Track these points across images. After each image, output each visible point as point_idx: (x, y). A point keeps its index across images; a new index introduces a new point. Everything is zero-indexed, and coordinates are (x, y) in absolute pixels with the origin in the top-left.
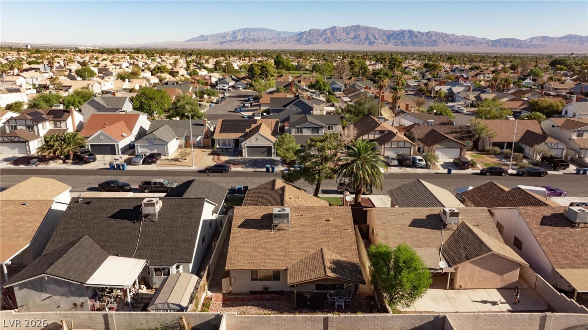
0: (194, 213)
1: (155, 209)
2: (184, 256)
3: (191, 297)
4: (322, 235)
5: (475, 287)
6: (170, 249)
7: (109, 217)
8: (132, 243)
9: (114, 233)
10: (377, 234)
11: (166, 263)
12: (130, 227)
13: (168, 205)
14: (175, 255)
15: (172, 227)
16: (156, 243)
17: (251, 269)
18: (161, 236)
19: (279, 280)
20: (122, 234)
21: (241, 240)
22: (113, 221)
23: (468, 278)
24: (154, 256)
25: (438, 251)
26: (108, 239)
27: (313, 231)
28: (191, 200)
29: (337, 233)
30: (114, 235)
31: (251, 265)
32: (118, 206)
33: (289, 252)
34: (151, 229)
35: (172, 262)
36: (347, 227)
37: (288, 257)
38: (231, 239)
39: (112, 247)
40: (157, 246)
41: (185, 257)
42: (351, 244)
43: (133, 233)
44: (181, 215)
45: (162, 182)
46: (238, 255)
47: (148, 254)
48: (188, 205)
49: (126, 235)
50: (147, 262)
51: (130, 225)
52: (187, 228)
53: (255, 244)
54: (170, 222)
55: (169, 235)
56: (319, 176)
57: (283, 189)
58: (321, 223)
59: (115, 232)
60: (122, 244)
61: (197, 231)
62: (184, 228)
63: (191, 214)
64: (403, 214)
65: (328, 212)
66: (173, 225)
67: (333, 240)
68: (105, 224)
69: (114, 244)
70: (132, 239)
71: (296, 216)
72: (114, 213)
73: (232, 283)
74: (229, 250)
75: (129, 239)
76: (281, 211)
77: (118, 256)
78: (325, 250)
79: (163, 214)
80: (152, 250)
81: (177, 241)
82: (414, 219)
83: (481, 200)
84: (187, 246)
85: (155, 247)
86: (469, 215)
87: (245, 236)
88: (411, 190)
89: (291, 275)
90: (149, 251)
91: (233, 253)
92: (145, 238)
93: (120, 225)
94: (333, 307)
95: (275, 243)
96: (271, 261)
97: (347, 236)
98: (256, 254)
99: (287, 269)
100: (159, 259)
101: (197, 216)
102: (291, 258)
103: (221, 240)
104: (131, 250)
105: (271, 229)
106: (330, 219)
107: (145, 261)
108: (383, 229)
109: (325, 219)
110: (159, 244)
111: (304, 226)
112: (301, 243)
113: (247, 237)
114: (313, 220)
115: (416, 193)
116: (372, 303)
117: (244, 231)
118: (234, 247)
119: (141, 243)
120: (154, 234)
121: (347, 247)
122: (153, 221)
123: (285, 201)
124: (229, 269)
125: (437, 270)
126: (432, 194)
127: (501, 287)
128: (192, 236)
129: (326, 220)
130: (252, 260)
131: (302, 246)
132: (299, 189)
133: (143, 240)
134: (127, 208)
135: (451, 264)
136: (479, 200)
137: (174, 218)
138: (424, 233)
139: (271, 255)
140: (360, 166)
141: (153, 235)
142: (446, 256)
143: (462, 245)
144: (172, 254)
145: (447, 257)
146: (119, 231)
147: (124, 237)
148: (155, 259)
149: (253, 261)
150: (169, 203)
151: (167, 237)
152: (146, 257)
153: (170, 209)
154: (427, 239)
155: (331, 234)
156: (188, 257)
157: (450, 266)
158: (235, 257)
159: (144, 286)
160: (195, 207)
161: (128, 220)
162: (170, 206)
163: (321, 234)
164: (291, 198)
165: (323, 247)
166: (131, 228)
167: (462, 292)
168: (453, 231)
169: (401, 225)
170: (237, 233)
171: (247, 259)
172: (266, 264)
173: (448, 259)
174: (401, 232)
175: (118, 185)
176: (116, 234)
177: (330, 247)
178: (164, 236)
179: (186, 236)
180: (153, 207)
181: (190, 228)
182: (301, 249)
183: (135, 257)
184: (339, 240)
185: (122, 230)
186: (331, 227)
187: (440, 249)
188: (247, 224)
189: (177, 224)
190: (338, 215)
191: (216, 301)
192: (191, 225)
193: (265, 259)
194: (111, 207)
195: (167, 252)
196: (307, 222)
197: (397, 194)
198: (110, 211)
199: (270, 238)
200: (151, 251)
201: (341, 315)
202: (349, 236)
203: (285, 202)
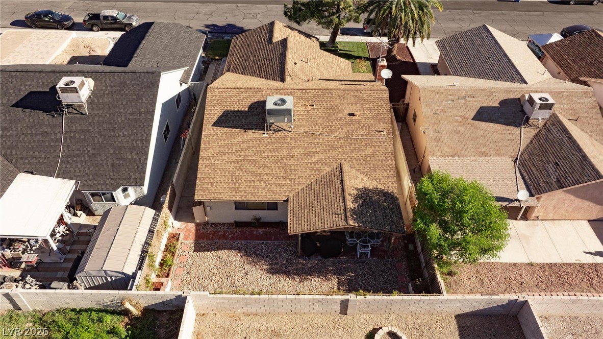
0: (144, 99)
1: (79, 97)
2: (131, 174)
3: (143, 252)
4: (343, 142)
5: (557, 218)
6: (110, 162)
7: (13, 106)
8: (52, 151)
9: (23, 134)
10: (424, 132)
11: (106, 186)
12: (47, 123)
13: (104, 84)
14: (118, 172)
15: (111, 124)
16: (88, 151)
17: (234, 199)
18: (96, 140)
19: (277, 209)
20: (36, 135)
21: (217, 148)
22: (19, 112)
23: (551, 208)
24: (87, 174)
25: (513, 164)
26: (14, 144)
27: (328, 133)
28: (138, 75)
29: (365, 137)
30: (23, 136)
31: (234, 193)
32: (25, 85)
33: (291, 170)
34: (79, 128)
35: (115, 184)
36: (381, 126)
37: (290, 180)
38: (202, 146)
39: (22, 158)
40: (90, 157)
41: (133, 177)
42: (386, 158)
43: (53, 134)
44: (124, 103)
45: (115, 15)
46: (214, 175)
47: (78, 171)
48: (135, 84)
49: (42, 137)
50: (77, 183)
51: (48, 120)
52: (134, 126)
53: (240, 156)
54: (108, 116)
55: (107, 137)
56: (339, 17)
57: (284, 42)
58: (341, 118)
59: (25, 132)
60: (37, 153)
61: (150, 131)
62: (129, 126)
63: (140, 101)
64: (465, 98)
65: (353, 98)
66: (112, 121)
67: (359, 150)
68: (8, 118)
69: (24, 153)
70: (52, 144)
71: (302, 105)
72: (19, 98)
73: (208, 213)
74: (199, 166)
75: (47, 144)
76: (279, 105)
77: (32, 173)
78: (346, 168)
79: (96, 100)
80: (84, 164)
81: (120, 149)
82: (481, 108)
83: (573, 61)
84: (135, 157)
85: (87, 159)
86: (564, 101)
87: (224, 141)
88: (473, 43)
89: (293, 214)
90: (80, 166)
91: (206, 171)
92: (71, 142)
93: (31, 120)
94: (354, 253)
95: (270, 154)
96: (264, 186)
97: (380, 142)
98: (241, 174)
99: (287, 201)
100: (94, 179)
101: (149, 106)
102: (294, 181)
103: (193, 130)
104: (52, 163)
105: (263, 129)
106: (355, 113)
107: (74, 182)
108: (434, 124)
109: (347, 112)
110: (94, 154)
111: (314, 123)
112: (309, 155)
113: (226, 142)
114: (330, 113)
115: (481, 50)
116: (411, 247)
117: (222, 131)
118: (207, 160)
119: (66, 151)
120: (85, 135)
121: (380, 163)
122: (82, 114)
123: (286, 70)
124: (200, 198)
125: (511, 201)
126: (505, 55)
127: (596, 218)
128: (142, 140)
129: (349, 115)
130: (235, 184)
131: (310, 161)
132: (309, 36)
133: (68, 147)
134: (41, 90)
135: (533, 191)
136: (570, 62)
137: (114, 108)
138: (494, 132)
139: (264, 174)
140: (402, 4)
141: (82, 137)
142: (525, 174)
143: (551, 158)
144: (113, 172)
145: (527, 177)
146: (31, 129)
147: (39, 141)
148: (89, 179)
149: (237, 186)
150: (105, 81)
151: (104, 142)
152: (74, 176)
153: (107, 92)
154: (498, 142)
155: (356, 139)
156: (138, 177)
157: (531, 195)
158: (209, 178)
159: (82, 212)
160: (145, 89)
161: (44, 111)
162: (107, 86)
163: (341, 138)
164: (295, 64)
165: (343, 162)
166: (49, 124)
167: (538, 226)
168: (538, 130)
169: (462, 116)
170: (211, 135)
171: (226, 181)
172: (256, 191)
173: (529, 182)
174: (461, 129)
175: (53, 19)
176: (26, 136)
177: (354, 161)
178: (100, 140)
179: (133, 140)
180: (76, 94)
181: (139, 126)
182: (309, 165)
183: (58, 176)
184: (369, 151)
185: (36, 129)
186: (356, 126)
187: (516, 159)
188: (228, 120)
189: (119, 119)
190: (367, 106)
191: (186, 238)
192: (141, 122)
193: (254, 183)
194: (15, 87)
195: (105, 167)
196: (320, 117)
197: (451, 48)
198: (13, 95)
199: (263, 145)
200: (82, 166)
201: (368, 297)
202: (384, 142)
203: (287, 73)
